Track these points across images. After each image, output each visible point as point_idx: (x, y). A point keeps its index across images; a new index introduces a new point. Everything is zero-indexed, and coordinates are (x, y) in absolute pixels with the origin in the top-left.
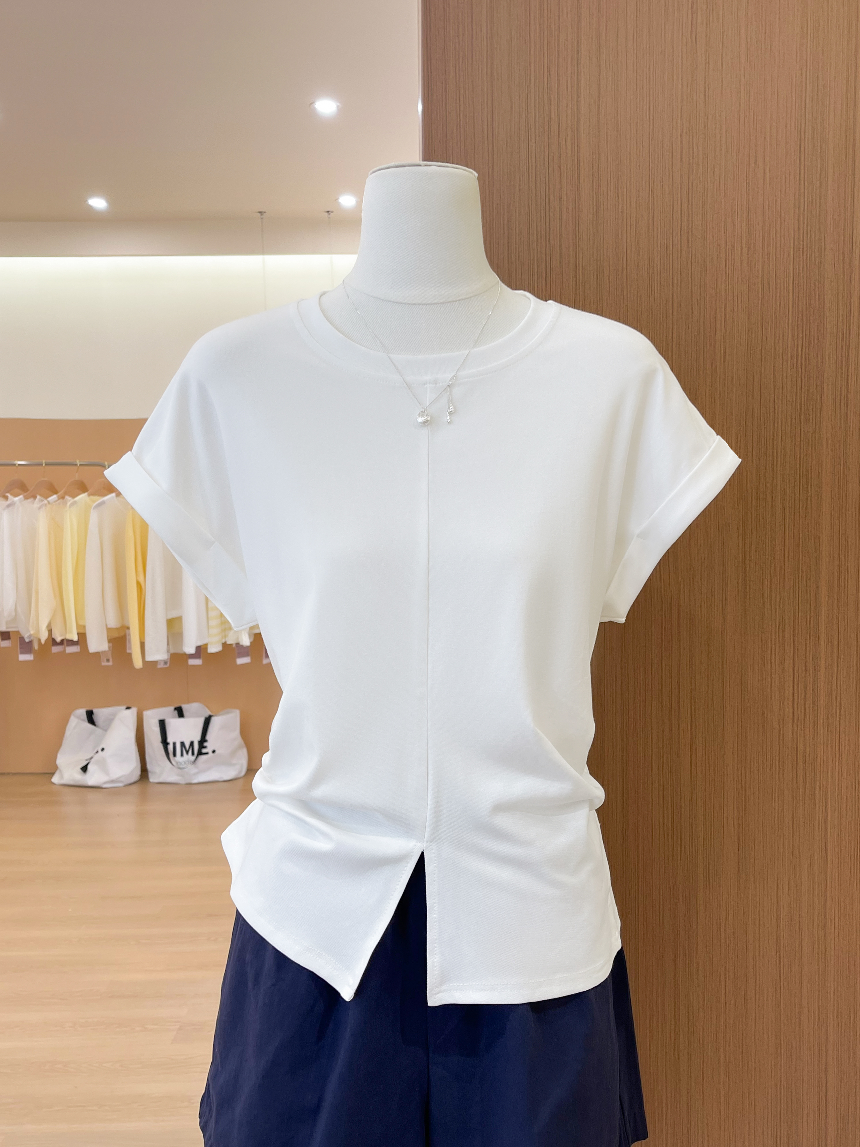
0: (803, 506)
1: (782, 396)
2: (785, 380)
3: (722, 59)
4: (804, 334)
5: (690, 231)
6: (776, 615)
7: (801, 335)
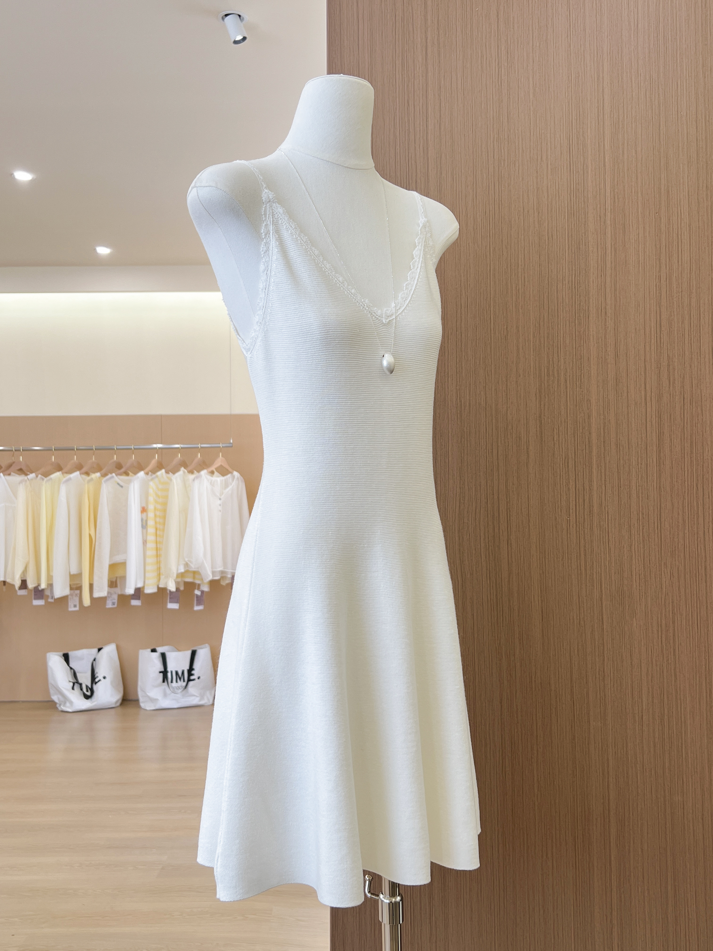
0: (578, 379)
1: (563, 308)
2: (564, 296)
3: (518, 96)
4: (576, 267)
5: (500, 202)
6: (562, 452)
7: (574, 268)
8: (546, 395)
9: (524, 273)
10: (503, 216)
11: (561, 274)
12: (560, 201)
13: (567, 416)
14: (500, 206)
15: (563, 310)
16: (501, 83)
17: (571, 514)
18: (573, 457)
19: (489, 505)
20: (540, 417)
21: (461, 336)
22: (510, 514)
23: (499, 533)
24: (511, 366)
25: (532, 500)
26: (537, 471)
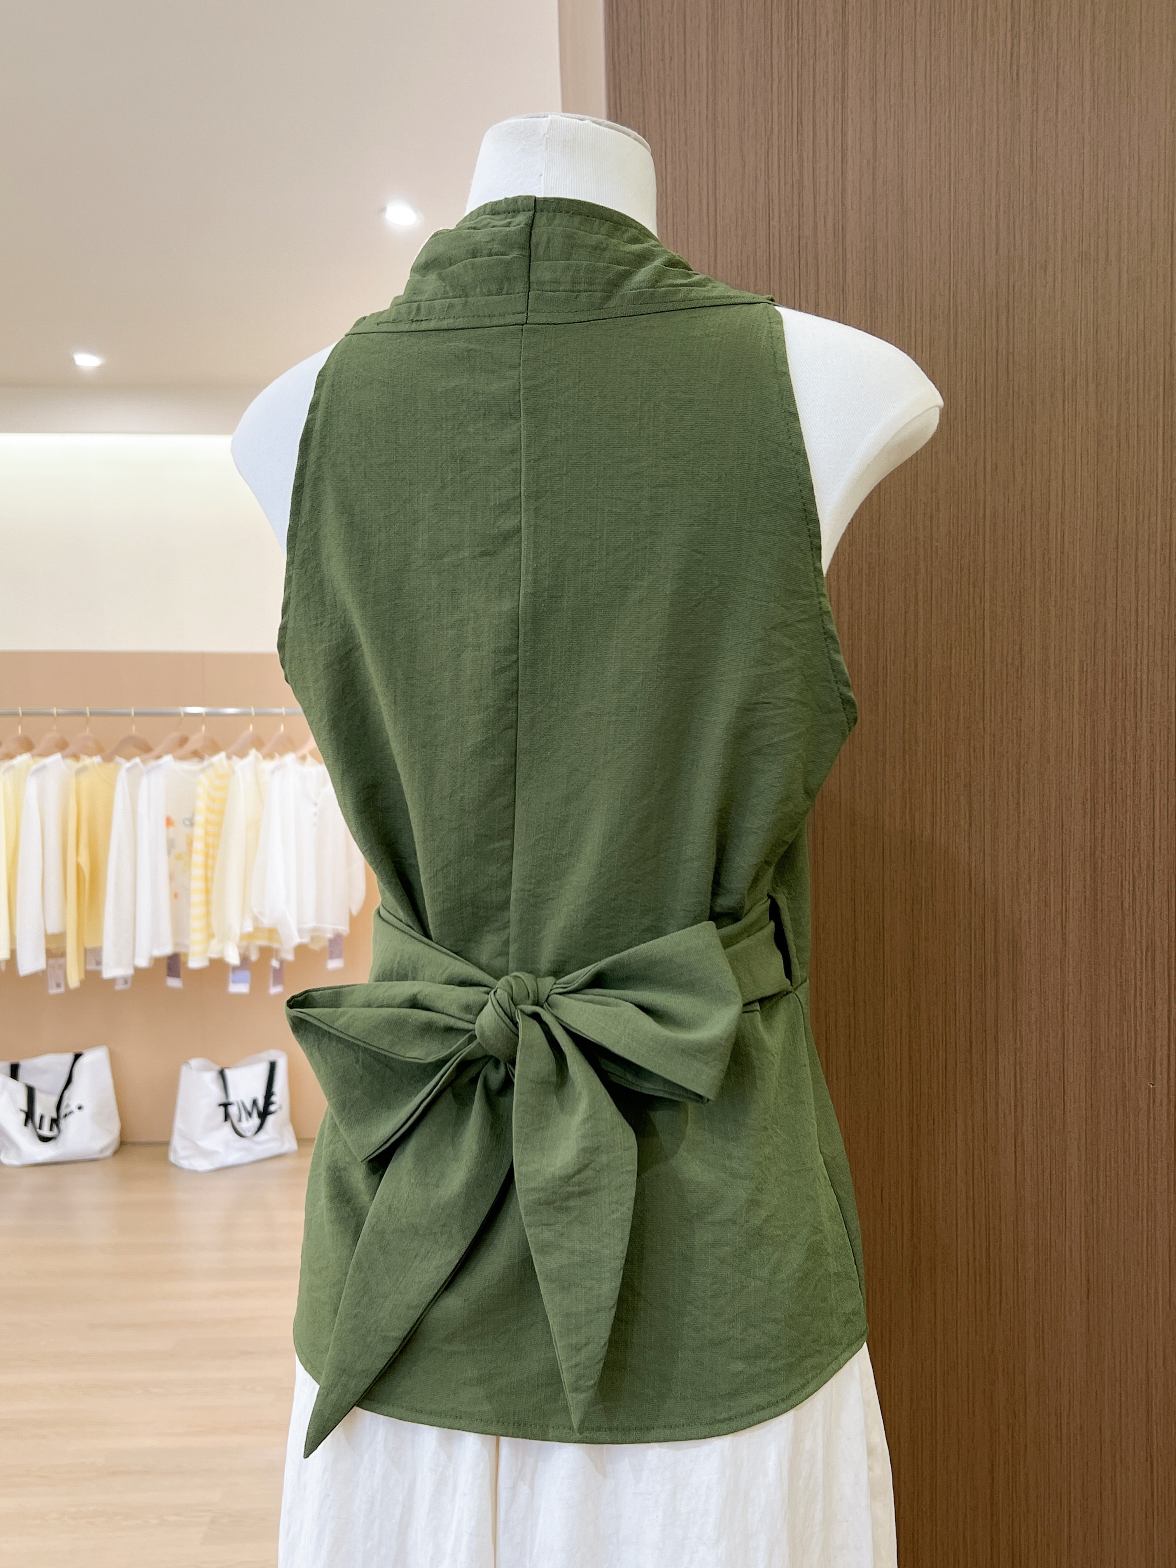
8: (1107, 805)
9: (1063, 523)
10: (1016, 389)
11: (1146, 528)
12: (1147, 358)
13: (1153, 854)
14: (1011, 365)
15: (1149, 609)
16: (1018, 74)
17: (1158, 1076)
18: (1167, 949)
19: (974, 1055)
20: (1093, 854)
21: (916, 666)
22: (1022, 1078)
23: (997, 1119)
24: (1029, 738)
25: (1071, 1045)
26: (1083, 979)
